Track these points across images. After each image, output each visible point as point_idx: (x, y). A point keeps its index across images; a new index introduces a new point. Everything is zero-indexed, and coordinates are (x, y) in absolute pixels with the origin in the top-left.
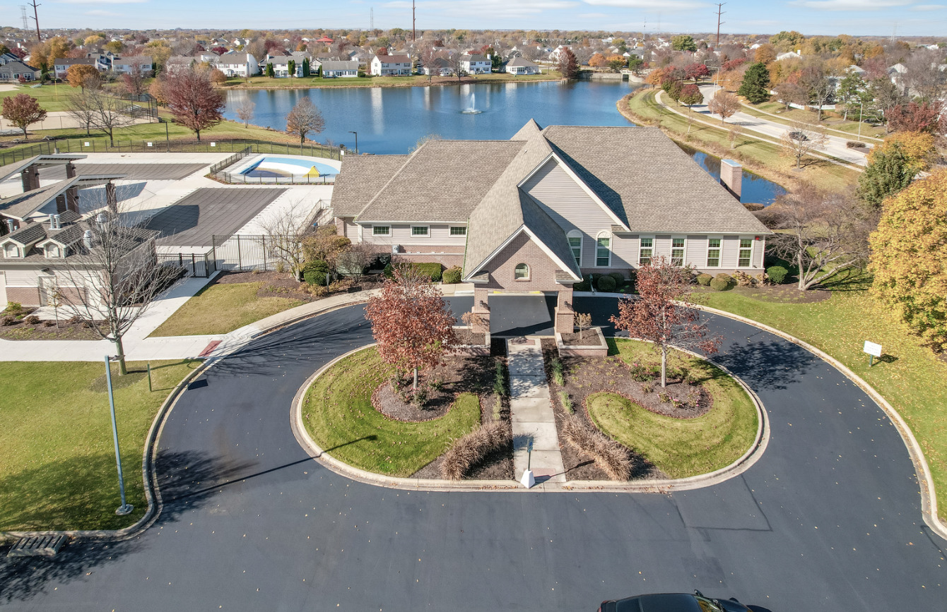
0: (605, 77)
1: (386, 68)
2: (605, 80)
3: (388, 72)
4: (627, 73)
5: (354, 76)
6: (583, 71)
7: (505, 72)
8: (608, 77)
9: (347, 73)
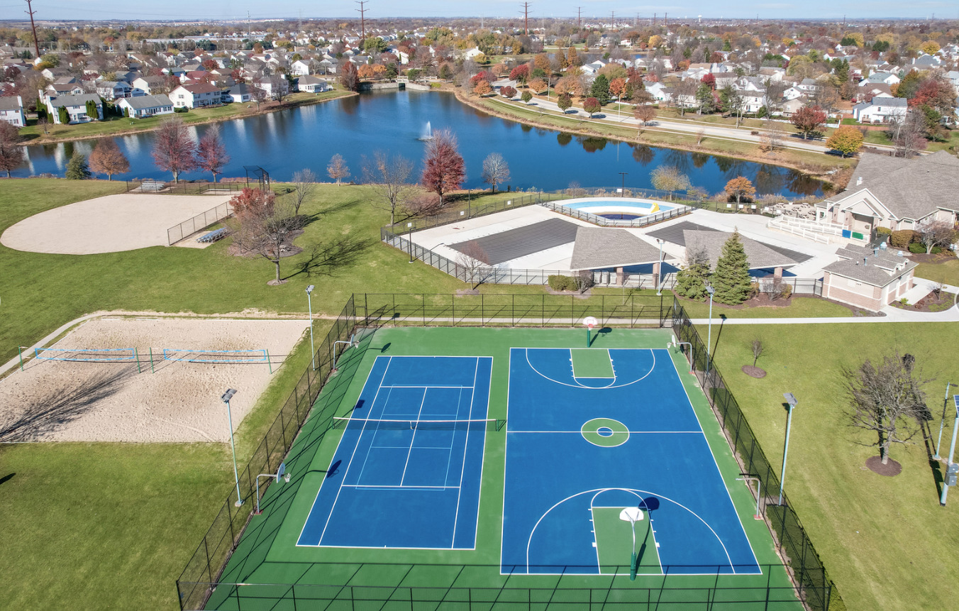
0: (383, 87)
1: (198, 99)
2: (383, 90)
3: (200, 103)
4: (402, 82)
5: (170, 112)
6: (364, 83)
7: (298, 91)
8: (386, 87)
9: (162, 109)
